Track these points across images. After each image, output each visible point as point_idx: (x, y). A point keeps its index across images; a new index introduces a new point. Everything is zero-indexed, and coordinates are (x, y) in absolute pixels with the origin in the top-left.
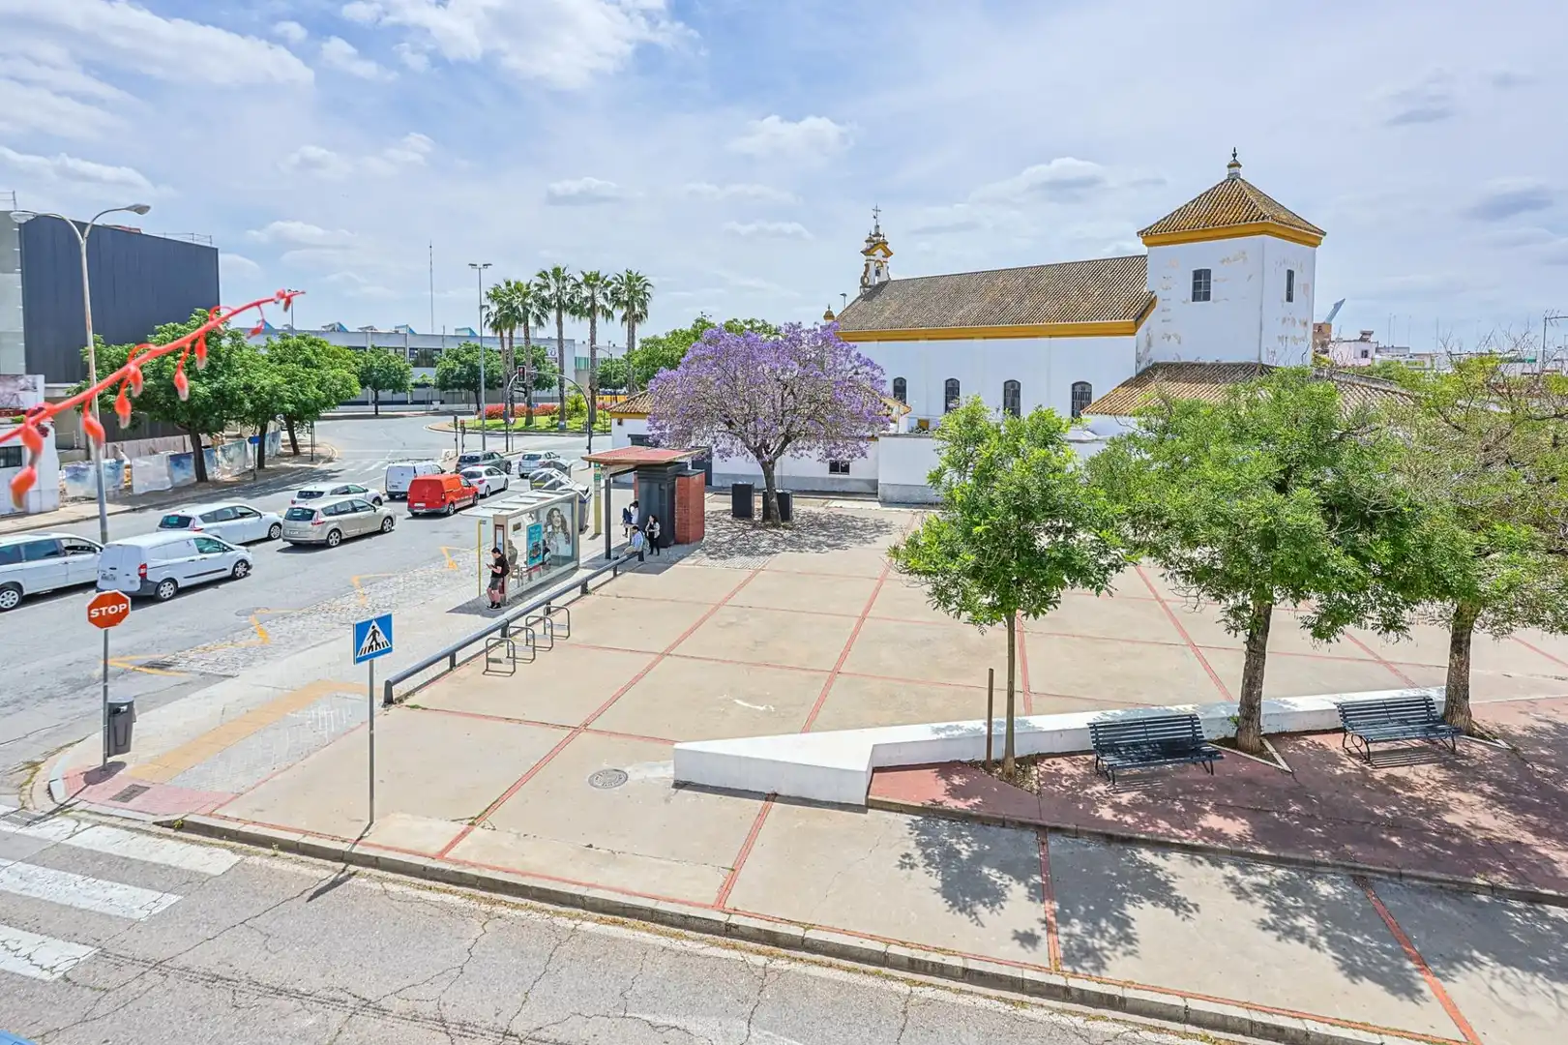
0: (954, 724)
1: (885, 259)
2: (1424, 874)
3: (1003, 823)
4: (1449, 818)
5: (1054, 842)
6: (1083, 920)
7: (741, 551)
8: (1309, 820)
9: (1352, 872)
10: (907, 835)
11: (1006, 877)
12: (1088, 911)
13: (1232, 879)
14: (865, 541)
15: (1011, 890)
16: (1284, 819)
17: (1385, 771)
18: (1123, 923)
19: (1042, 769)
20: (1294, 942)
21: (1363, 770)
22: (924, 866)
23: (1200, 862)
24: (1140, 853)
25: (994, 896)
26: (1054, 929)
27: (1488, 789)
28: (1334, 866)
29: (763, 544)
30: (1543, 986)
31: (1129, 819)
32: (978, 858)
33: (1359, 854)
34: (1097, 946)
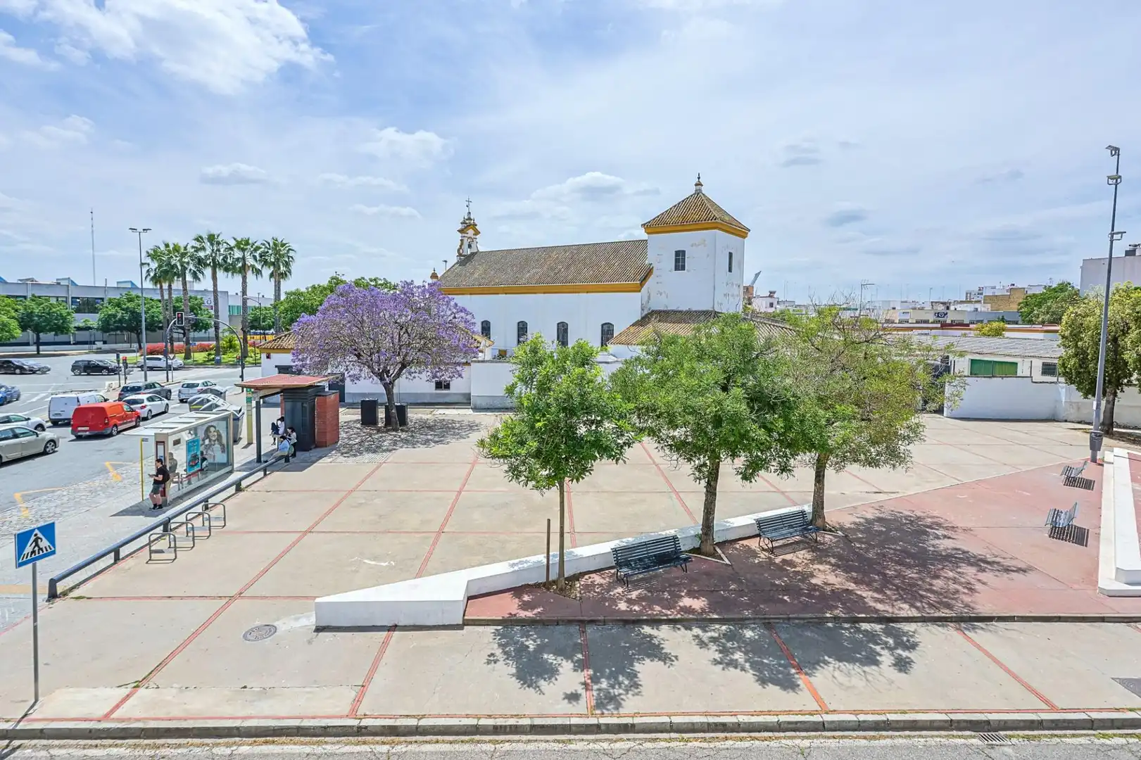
0: (524, 559)
1: (475, 237)
2: (801, 616)
3: (558, 623)
4: (814, 581)
5: (590, 630)
6: (608, 678)
7: (368, 450)
8: (740, 593)
9: (764, 621)
10: (491, 640)
11: (559, 658)
12: (611, 671)
13: (697, 637)
14: (462, 437)
15: (562, 667)
16: (726, 594)
17: (782, 557)
18: (633, 676)
19: (582, 583)
20: (732, 669)
21: (770, 558)
22: (504, 660)
23: (679, 629)
24: (643, 629)
25: (551, 672)
26: (590, 688)
27: (833, 561)
28: (755, 619)
29: (385, 443)
30: (859, 670)
31: (636, 608)
32: (540, 649)
33: (767, 609)
34: (616, 693)
